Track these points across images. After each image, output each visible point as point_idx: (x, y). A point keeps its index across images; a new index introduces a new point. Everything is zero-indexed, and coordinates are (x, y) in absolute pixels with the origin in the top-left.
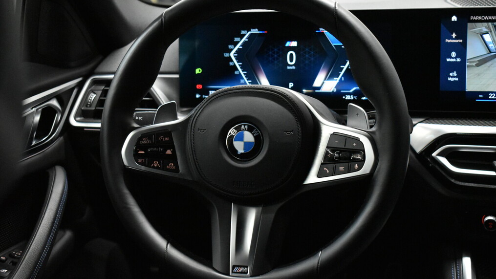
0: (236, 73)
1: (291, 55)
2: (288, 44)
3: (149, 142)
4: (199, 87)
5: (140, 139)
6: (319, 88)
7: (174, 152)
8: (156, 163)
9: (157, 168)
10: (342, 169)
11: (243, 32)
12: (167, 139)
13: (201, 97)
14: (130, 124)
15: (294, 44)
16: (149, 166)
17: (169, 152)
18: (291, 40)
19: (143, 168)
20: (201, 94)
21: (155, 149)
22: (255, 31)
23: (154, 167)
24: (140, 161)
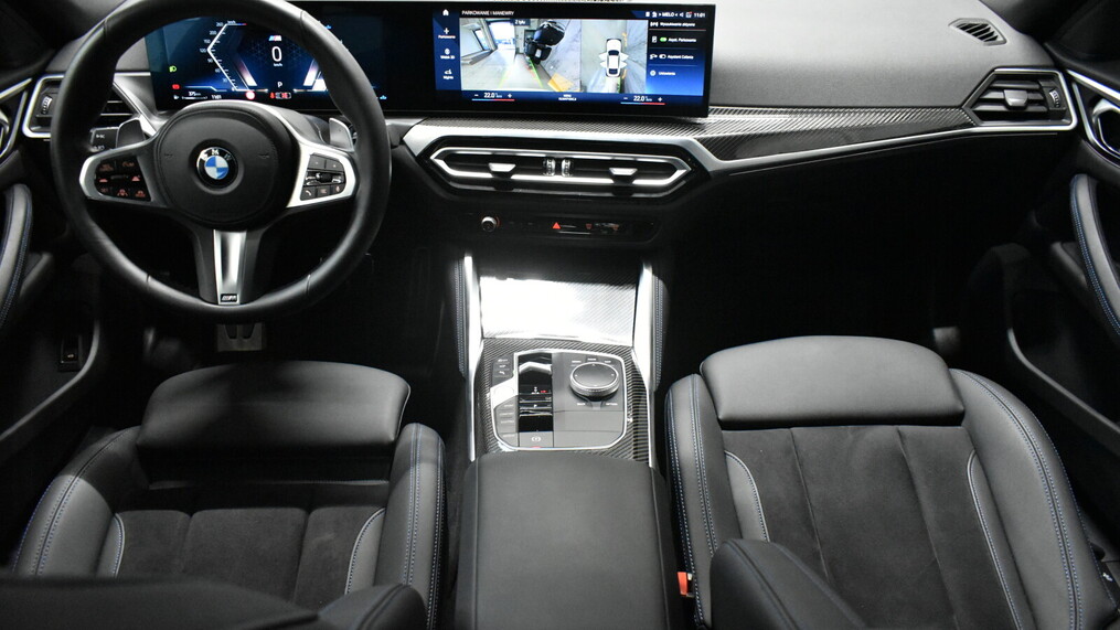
0: (217, 71)
1: (276, 51)
2: (272, 38)
3: (112, 169)
4: (176, 87)
5: (100, 166)
6: (311, 87)
7: (142, 178)
8: (122, 192)
9: (124, 197)
10: (323, 191)
11: (219, 24)
12: (131, 165)
13: (180, 98)
14: (86, 149)
15: (278, 38)
16: (115, 195)
17: (136, 179)
18: (274, 34)
19: (108, 198)
20: (180, 96)
21: (120, 177)
22: (232, 23)
23: (121, 197)
24: (104, 190)
